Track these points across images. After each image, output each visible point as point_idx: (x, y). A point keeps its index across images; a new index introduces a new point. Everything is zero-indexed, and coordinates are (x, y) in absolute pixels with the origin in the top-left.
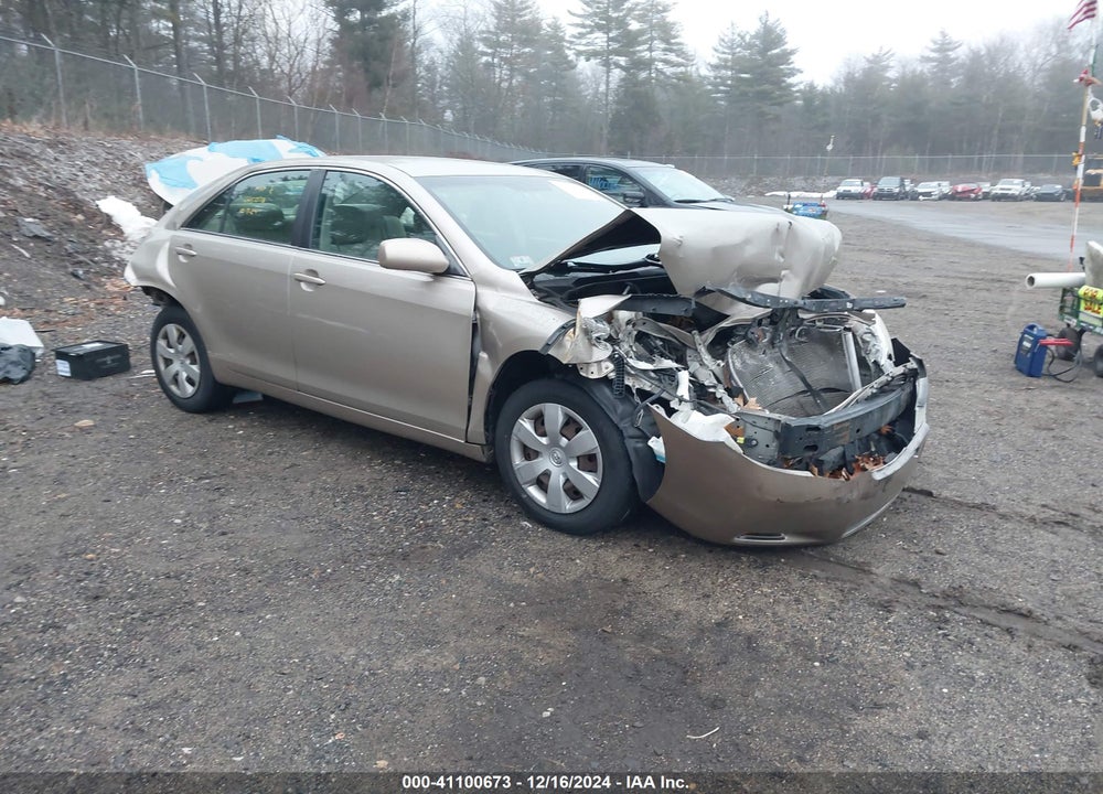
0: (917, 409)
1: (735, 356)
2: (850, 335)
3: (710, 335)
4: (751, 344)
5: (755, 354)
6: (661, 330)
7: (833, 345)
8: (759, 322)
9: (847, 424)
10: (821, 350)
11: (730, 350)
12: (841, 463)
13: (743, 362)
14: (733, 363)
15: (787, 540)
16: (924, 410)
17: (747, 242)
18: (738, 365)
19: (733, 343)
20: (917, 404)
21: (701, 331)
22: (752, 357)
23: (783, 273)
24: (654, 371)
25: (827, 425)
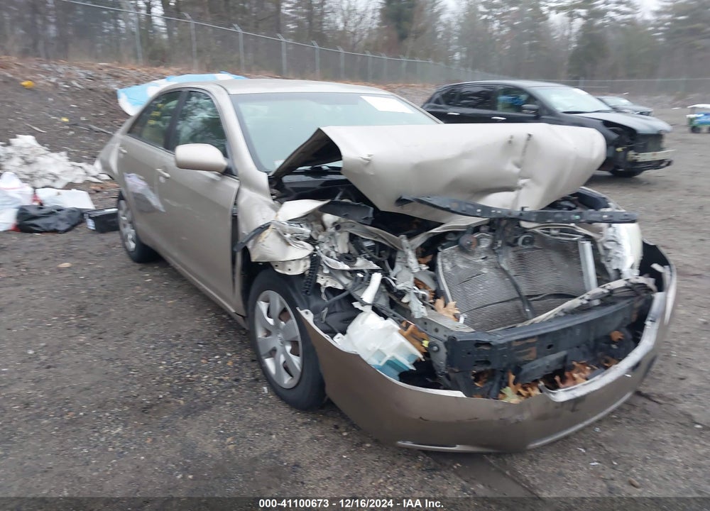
0: (648, 323)
1: (445, 260)
2: (588, 245)
3: (420, 240)
4: (464, 250)
5: (470, 258)
6: (370, 233)
7: (570, 253)
8: (476, 229)
9: (534, 340)
10: (556, 257)
11: (439, 254)
12: (560, 367)
13: (454, 266)
14: (443, 266)
15: (458, 448)
16: (656, 325)
17: (465, 155)
18: (448, 268)
19: (443, 248)
20: (649, 318)
21: (410, 237)
22: (467, 262)
23: (522, 182)
24: (349, 271)
25: (502, 342)
